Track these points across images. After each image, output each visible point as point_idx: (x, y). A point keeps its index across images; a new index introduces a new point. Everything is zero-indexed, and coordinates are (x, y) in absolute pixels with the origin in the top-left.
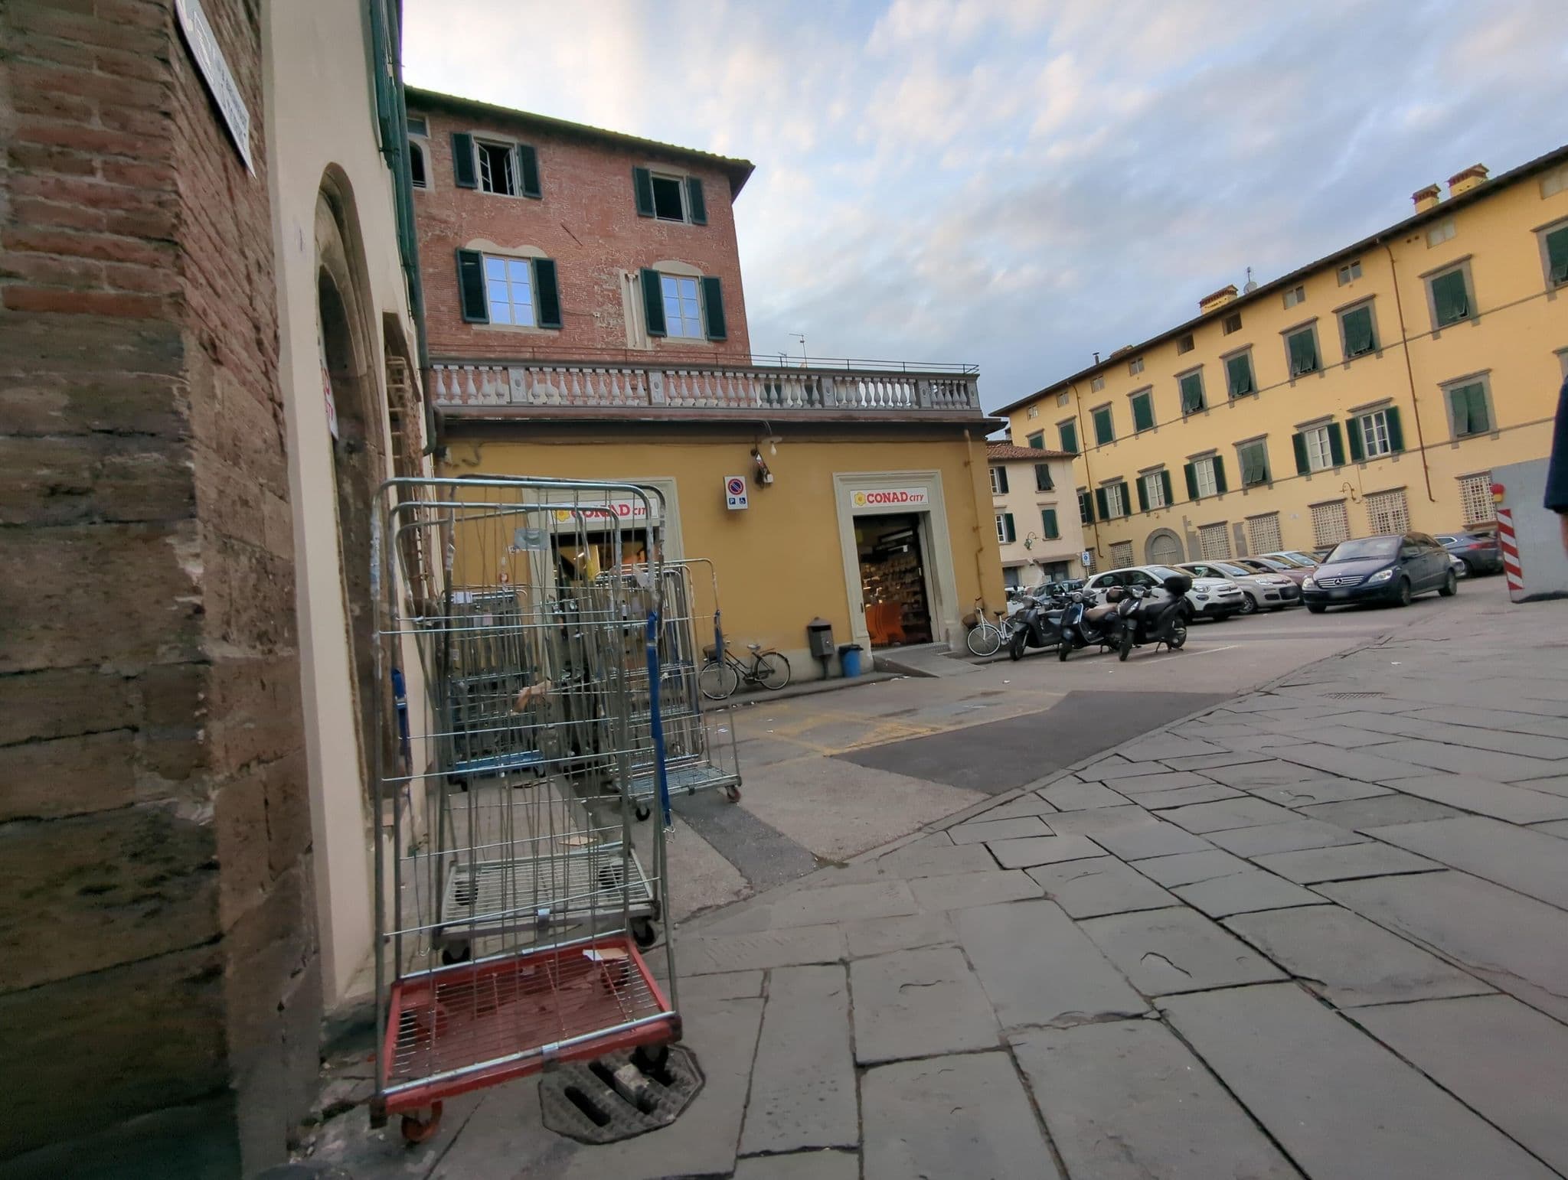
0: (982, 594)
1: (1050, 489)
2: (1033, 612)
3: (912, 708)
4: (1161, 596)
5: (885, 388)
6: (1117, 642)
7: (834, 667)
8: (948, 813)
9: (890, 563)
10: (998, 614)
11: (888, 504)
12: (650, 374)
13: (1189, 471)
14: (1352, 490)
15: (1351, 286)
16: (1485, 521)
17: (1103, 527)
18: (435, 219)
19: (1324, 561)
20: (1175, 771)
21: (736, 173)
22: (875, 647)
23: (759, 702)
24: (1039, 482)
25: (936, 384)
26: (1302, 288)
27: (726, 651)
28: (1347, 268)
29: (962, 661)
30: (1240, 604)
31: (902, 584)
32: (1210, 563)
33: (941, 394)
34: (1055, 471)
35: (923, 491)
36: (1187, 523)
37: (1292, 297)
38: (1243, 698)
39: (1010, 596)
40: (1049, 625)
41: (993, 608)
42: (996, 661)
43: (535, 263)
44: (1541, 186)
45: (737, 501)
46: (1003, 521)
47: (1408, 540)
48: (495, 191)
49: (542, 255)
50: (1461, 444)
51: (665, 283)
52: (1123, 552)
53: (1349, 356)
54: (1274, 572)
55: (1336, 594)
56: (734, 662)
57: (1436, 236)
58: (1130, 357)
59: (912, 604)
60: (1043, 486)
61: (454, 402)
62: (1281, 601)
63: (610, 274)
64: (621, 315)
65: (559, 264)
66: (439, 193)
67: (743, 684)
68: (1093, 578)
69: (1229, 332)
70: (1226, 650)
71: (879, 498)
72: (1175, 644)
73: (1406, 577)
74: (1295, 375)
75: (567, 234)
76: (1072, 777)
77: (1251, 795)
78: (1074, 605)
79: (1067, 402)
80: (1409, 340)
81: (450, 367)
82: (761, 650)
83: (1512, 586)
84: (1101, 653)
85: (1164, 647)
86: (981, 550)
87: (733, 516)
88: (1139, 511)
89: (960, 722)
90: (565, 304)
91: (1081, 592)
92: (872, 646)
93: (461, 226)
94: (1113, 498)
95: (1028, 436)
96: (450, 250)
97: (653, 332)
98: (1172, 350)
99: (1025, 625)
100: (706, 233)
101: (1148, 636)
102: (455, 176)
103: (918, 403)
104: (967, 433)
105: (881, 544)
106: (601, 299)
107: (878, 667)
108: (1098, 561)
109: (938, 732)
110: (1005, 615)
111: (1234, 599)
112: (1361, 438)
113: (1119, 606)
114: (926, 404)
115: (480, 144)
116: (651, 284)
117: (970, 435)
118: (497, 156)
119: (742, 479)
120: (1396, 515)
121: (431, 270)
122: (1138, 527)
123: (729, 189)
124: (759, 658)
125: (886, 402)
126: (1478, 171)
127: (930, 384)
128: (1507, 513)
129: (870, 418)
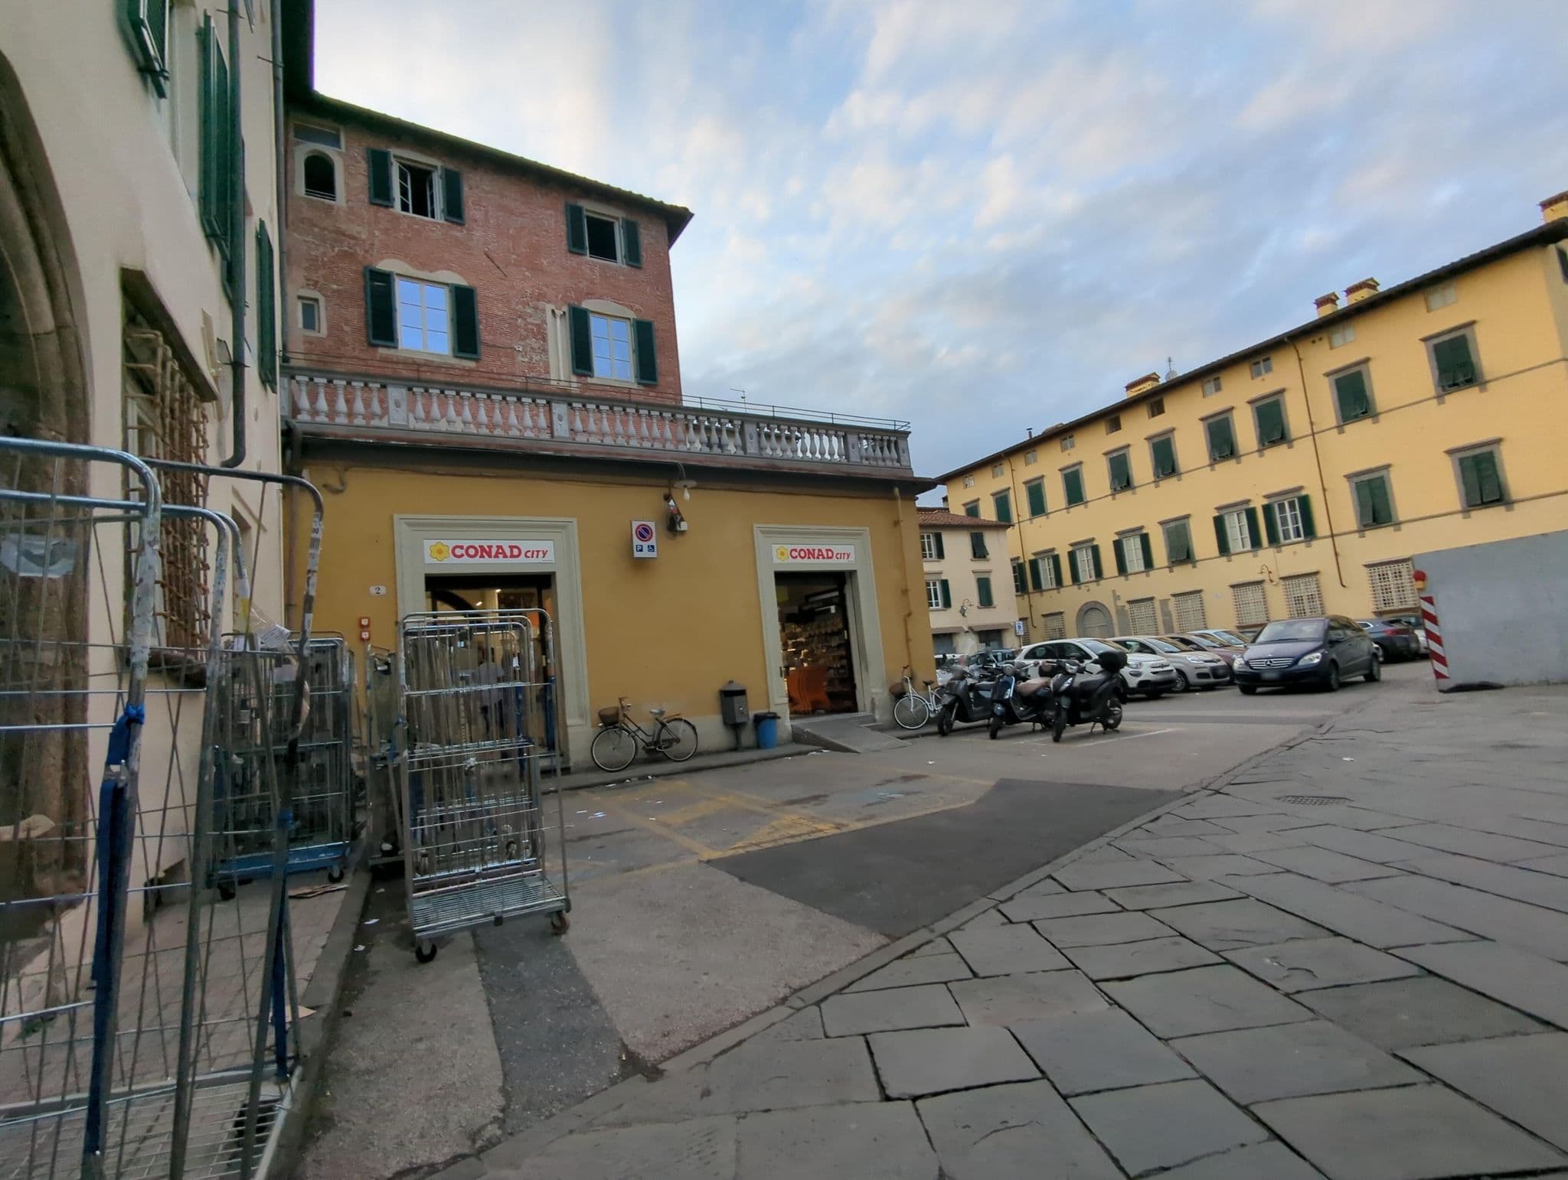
0: (910, 661)
1: (985, 557)
2: (962, 684)
3: (822, 793)
4: (1094, 672)
5: (812, 439)
6: (1050, 720)
7: (747, 737)
8: (828, 971)
9: (816, 624)
10: (927, 684)
11: (812, 560)
12: (554, 405)
13: (1118, 546)
14: (1270, 572)
15: (1263, 380)
16: (1392, 608)
17: (1036, 598)
18: (343, 234)
19: (1254, 641)
20: (1124, 910)
21: (674, 220)
22: (795, 714)
23: (657, 776)
24: (974, 550)
25: (866, 438)
26: (1218, 379)
27: (625, 715)
28: (1258, 363)
29: (885, 735)
30: (1171, 682)
31: (828, 647)
32: (1142, 639)
33: (871, 450)
34: (990, 540)
35: (850, 549)
36: (1117, 598)
37: (1210, 386)
38: (1191, 797)
39: (941, 663)
40: (978, 697)
41: (921, 677)
42: (924, 735)
43: (453, 290)
44: (1426, 300)
45: (645, 549)
46: (938, 587)
47: (1333, 624)
48: (414, 212)
49: (462, 282)
50: (1367, 533)
51: (595, 323)
52: (1054, 623)
53: (1263, 445)
54: (1204, 650)
55: (1267, 676)
56: (634, 728)
57: (1337, 338)
58: (1062, 434)
59: (837, 668)
60: (978, 555)
61: (319, 419)
62: (1212, 680)
63: (536, 308)
64: (545, 351)
65: (480, 296)
66: (351, 208)
67: (642, 754)
68: (1026, 649)
69: (1153, 416)
70: (1165, 734)
71: (802, 554)
72: (1111, 727)
73: (1333, 661)
74: (1215, 460)
75: (491, 264)
76: (993, 912)
77: (1228, 962)
78: (1005, 678)
79: (1002, 474)
80: (1318, 433)
81: (316, 380)
82: (665, 716)
83: (1439, 675)
84: (1034, 732)
85: (1099, 727)
86: (909, 615)
87: (641, 564)
88: (1071, 583)
89: (872, 817)
90: (485, 334)
91: (1013, 664)
92: (791, 713)
93: (372, 245)
94: (1046, 569)
95: (964, 505)
96: (361, 269)
97: (580, 371)
98: (1101, 429)
99: (954, 697)
100: (640, 275)
101: (1083, 715)
102: (369, 191)
103: (848, 457)
104: (897, 490)
105: (807, 602)
106: (525, 333)
107: (797, 737)
108: (1032, 631)
109: (844, 830)
110: (934, 685)
111: (1166, 676)
112: (1276, 523)
113: (1052, 682)
114: (855, 457)
115: (400, 163)
116: (579, 323)
117: (900, 492)
118: (419, 179)
119: (652, 525)
120: (1311, 598)
121: (335, 287)
122: (1069, 599)
123: (666, 235)
124: (663, 725)
125: (813, 453)
126: (1370, 284)
127: (859, 438)
128: (1429, 600)
129: (795, 469)
